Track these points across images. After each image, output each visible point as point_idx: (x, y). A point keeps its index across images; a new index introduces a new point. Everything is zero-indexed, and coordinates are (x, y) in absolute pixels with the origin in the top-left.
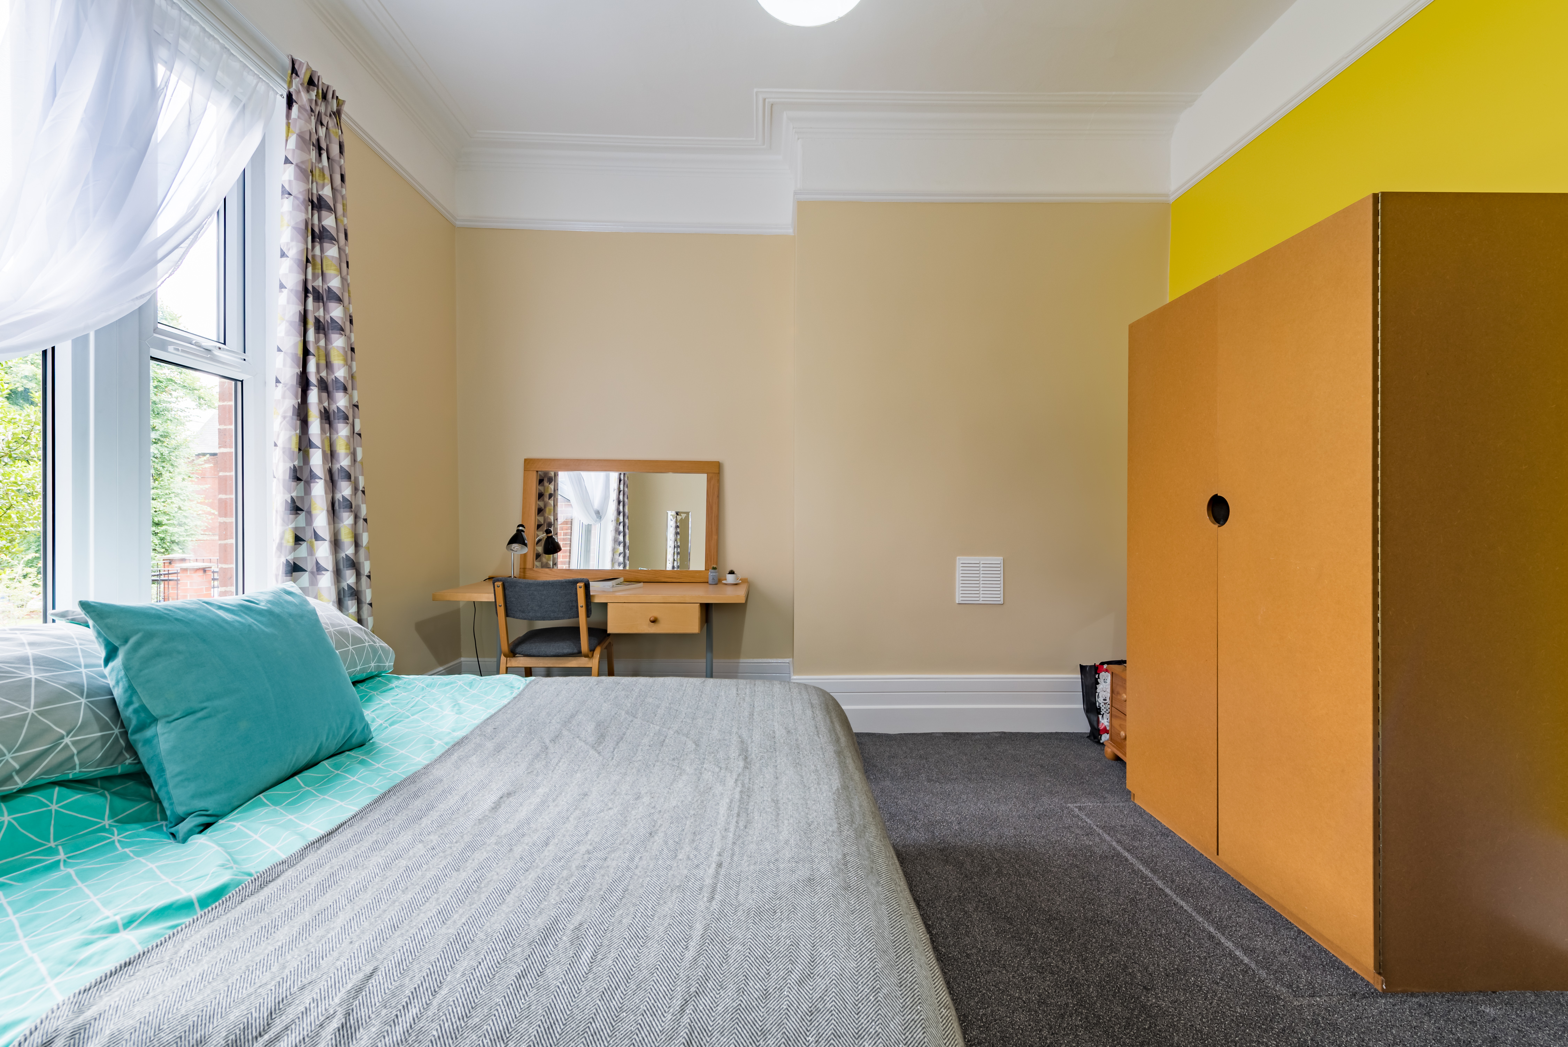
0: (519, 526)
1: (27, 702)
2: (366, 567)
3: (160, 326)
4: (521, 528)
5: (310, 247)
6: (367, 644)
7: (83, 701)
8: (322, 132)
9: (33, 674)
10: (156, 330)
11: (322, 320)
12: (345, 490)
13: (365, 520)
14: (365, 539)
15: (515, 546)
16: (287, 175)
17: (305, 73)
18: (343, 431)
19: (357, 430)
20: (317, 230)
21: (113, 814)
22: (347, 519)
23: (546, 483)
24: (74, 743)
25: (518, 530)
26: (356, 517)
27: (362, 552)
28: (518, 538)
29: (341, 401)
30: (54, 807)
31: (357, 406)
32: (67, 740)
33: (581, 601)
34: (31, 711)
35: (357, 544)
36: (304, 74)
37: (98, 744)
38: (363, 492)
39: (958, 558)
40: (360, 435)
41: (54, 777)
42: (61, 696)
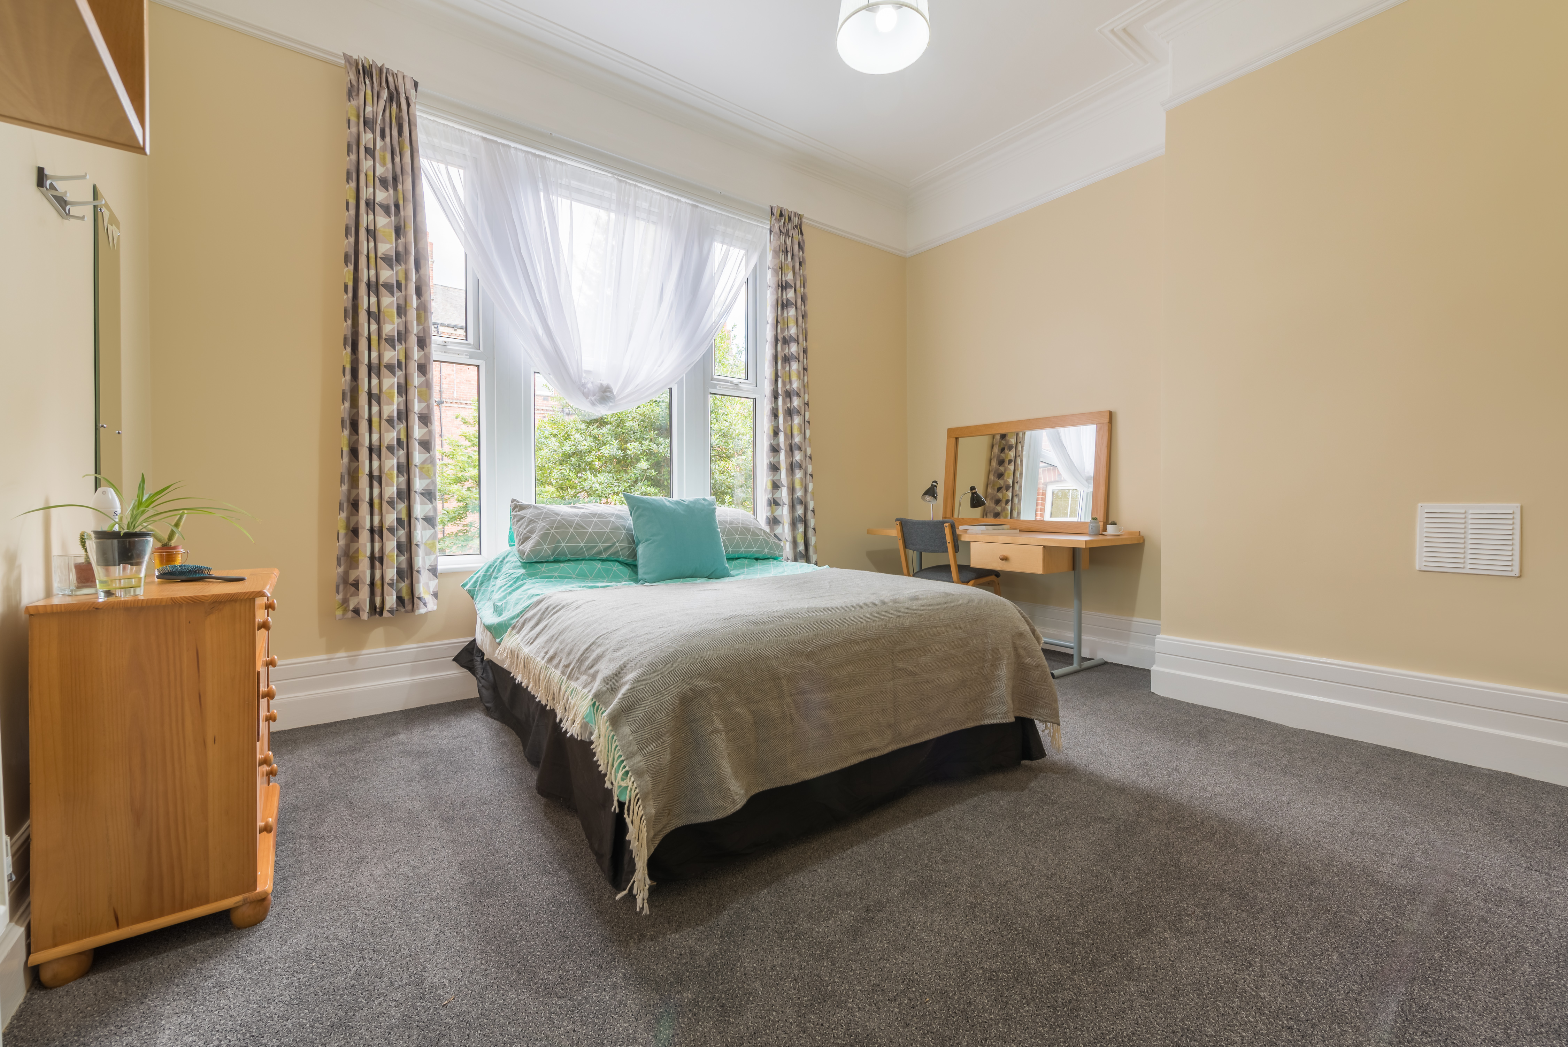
0: (933, 482)
1: (607, 527)
2: (811, 505)
3: (715, 377)
4: (934, 484)
5: (779, 313)
6: (761, 538)
7: (624, 532)
8: (789, 242)
9: (613, 519)
10: (712, 379)
11: (787, 355)
12: (798, 456)
13: (811, 475)
14: (810, 487)
15: (928, 497)
16: (769, 274)
17: (777, 210)
18: (797, 420)
19: (806, 419)
20: (785, 302)
21: (629, 577)
22: (799, 474)
23: (1006, 451)
24: (619, 546)
25: (932, 485)
26: (806, 473)
27: (809, 496)
28: (931, 492)
29: (796, 402)
30: (614, 569)
31: (808, 404)
32: (617, 544)
33: (949, 538)
34: (608, 531)
35: (806, 491)
36: (777, 212)
37: (627, 549)
38: (810, 458)
39: (1420, 505)
40: (809, 422)
41: (614, 558)
42: (618, 528)
